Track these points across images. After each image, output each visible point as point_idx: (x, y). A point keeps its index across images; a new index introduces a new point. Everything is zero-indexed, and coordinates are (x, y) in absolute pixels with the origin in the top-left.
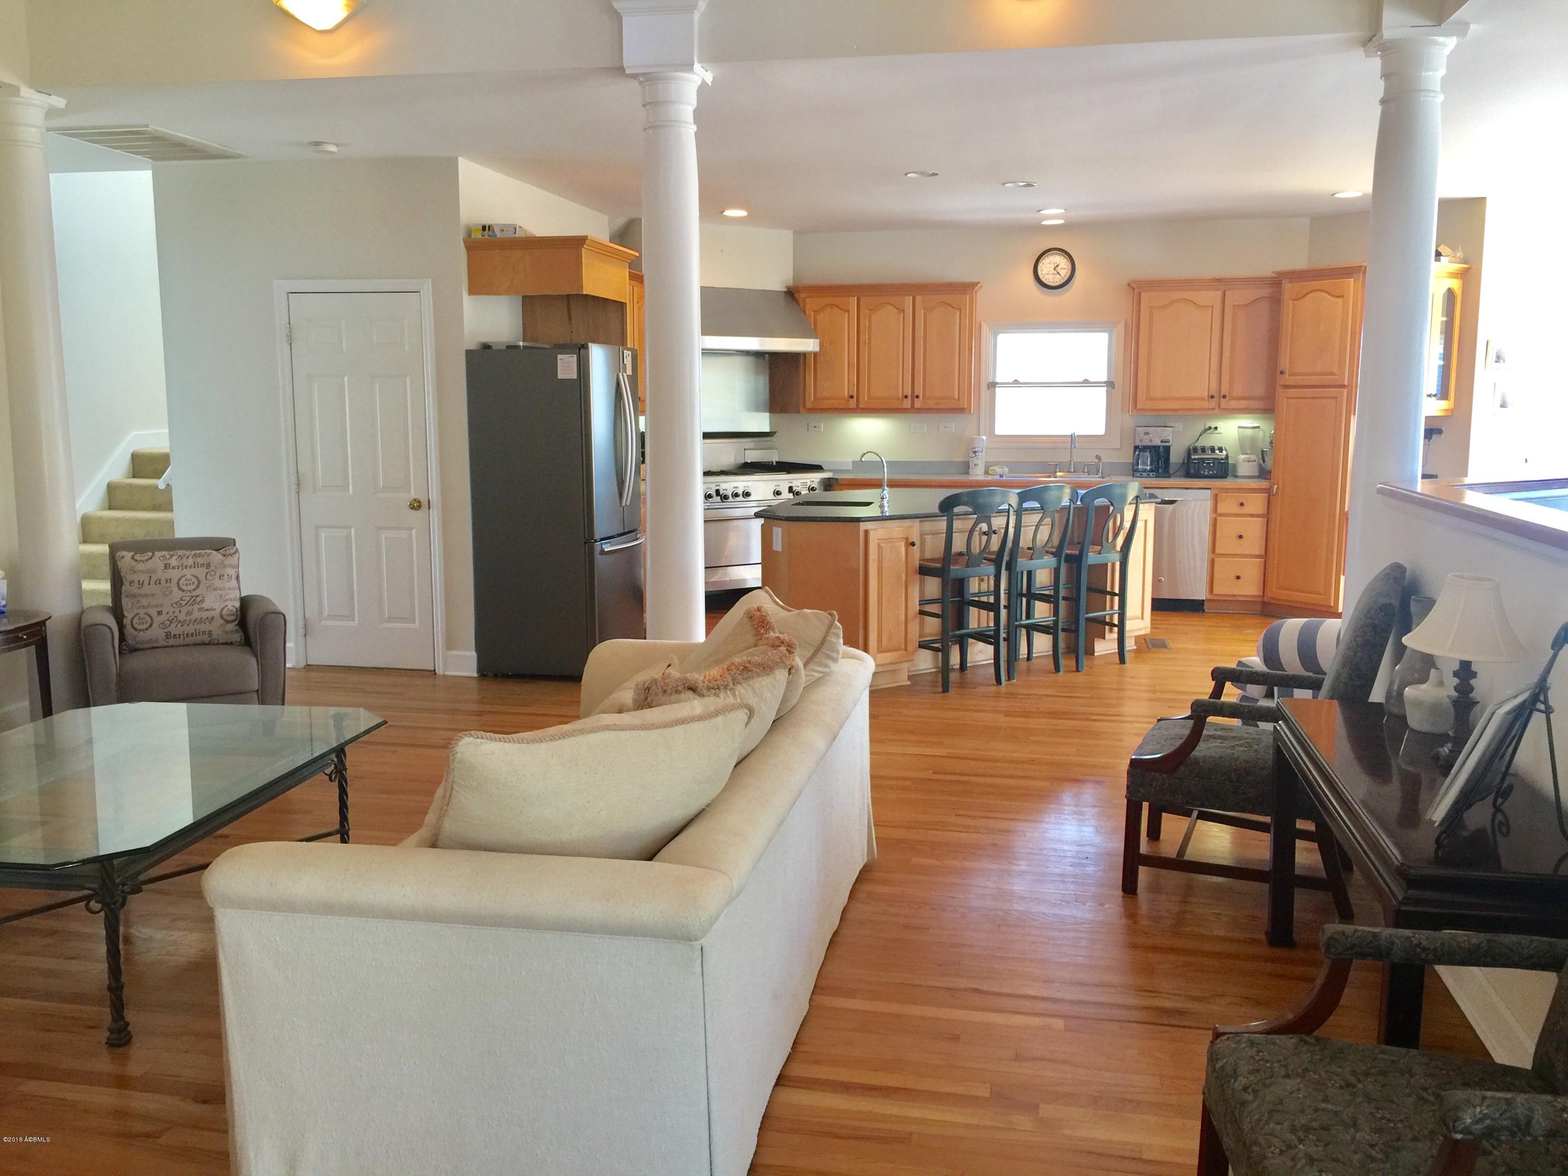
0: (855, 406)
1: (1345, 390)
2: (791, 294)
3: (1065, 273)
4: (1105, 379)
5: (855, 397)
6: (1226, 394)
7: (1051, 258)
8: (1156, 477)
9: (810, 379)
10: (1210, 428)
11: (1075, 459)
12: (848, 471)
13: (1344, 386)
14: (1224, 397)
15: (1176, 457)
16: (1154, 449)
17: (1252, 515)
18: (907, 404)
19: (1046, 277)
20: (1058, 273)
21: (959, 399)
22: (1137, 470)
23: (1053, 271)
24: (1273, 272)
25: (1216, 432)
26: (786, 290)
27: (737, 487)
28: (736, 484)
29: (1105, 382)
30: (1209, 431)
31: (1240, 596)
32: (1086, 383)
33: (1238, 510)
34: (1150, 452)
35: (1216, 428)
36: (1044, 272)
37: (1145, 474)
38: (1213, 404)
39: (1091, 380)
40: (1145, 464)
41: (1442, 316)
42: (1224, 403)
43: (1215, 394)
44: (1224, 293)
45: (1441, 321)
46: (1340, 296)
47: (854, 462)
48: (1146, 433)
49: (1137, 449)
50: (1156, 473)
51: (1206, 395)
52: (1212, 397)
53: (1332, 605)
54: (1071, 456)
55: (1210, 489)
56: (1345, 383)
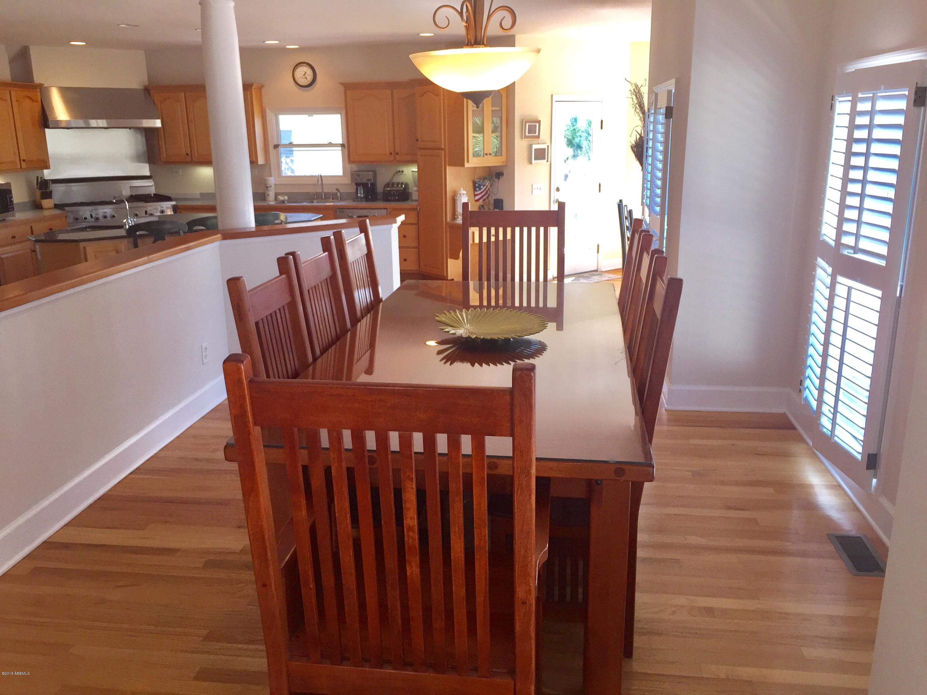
0: (190, 160)
1: (443, 152)
2: (147, 90)
3: (310, 78)
4: (341, 142)
5: (189, 154)
6: (399, 152)
7: (301, 68)
8: (366, 201)
9: (162, 143)
10: (399, 171)
11: (325, 191)
12: (198, 199)
13: (442, 149)
14: (397, 154)
15: (380, 188)
16: (365, 185)
17: (411, 224)
19: (300, 80)
20: (306, 78)
22: (357, 197)
23: (303, 76)
25: (403, 173)
26: (144, 88)
27: (106, 212)
28: (105, 210)
29: (341, 144)
30: (399, 173)
31: (408, 270)
32: (330, 145)
34: (363, 186)
35: (403, 172)
36: (298, 77)
37: (359, 200)
38: (392, 158)
39: (334, 143)
40: (361, 193)
41: (492, 107)
42: (398, 158)
43: (392, 152)
44: (392, 91)
45: (492, 110)
46: (437, 96)
47: (201, 194)
48: (359, 175)
49: (357, 185)
50: (366, 199)
51: (388, 153)
52: (391, 154)
53: (445, 275)
54: (322, 189)
55: (386, 209)
56: (443, 147)
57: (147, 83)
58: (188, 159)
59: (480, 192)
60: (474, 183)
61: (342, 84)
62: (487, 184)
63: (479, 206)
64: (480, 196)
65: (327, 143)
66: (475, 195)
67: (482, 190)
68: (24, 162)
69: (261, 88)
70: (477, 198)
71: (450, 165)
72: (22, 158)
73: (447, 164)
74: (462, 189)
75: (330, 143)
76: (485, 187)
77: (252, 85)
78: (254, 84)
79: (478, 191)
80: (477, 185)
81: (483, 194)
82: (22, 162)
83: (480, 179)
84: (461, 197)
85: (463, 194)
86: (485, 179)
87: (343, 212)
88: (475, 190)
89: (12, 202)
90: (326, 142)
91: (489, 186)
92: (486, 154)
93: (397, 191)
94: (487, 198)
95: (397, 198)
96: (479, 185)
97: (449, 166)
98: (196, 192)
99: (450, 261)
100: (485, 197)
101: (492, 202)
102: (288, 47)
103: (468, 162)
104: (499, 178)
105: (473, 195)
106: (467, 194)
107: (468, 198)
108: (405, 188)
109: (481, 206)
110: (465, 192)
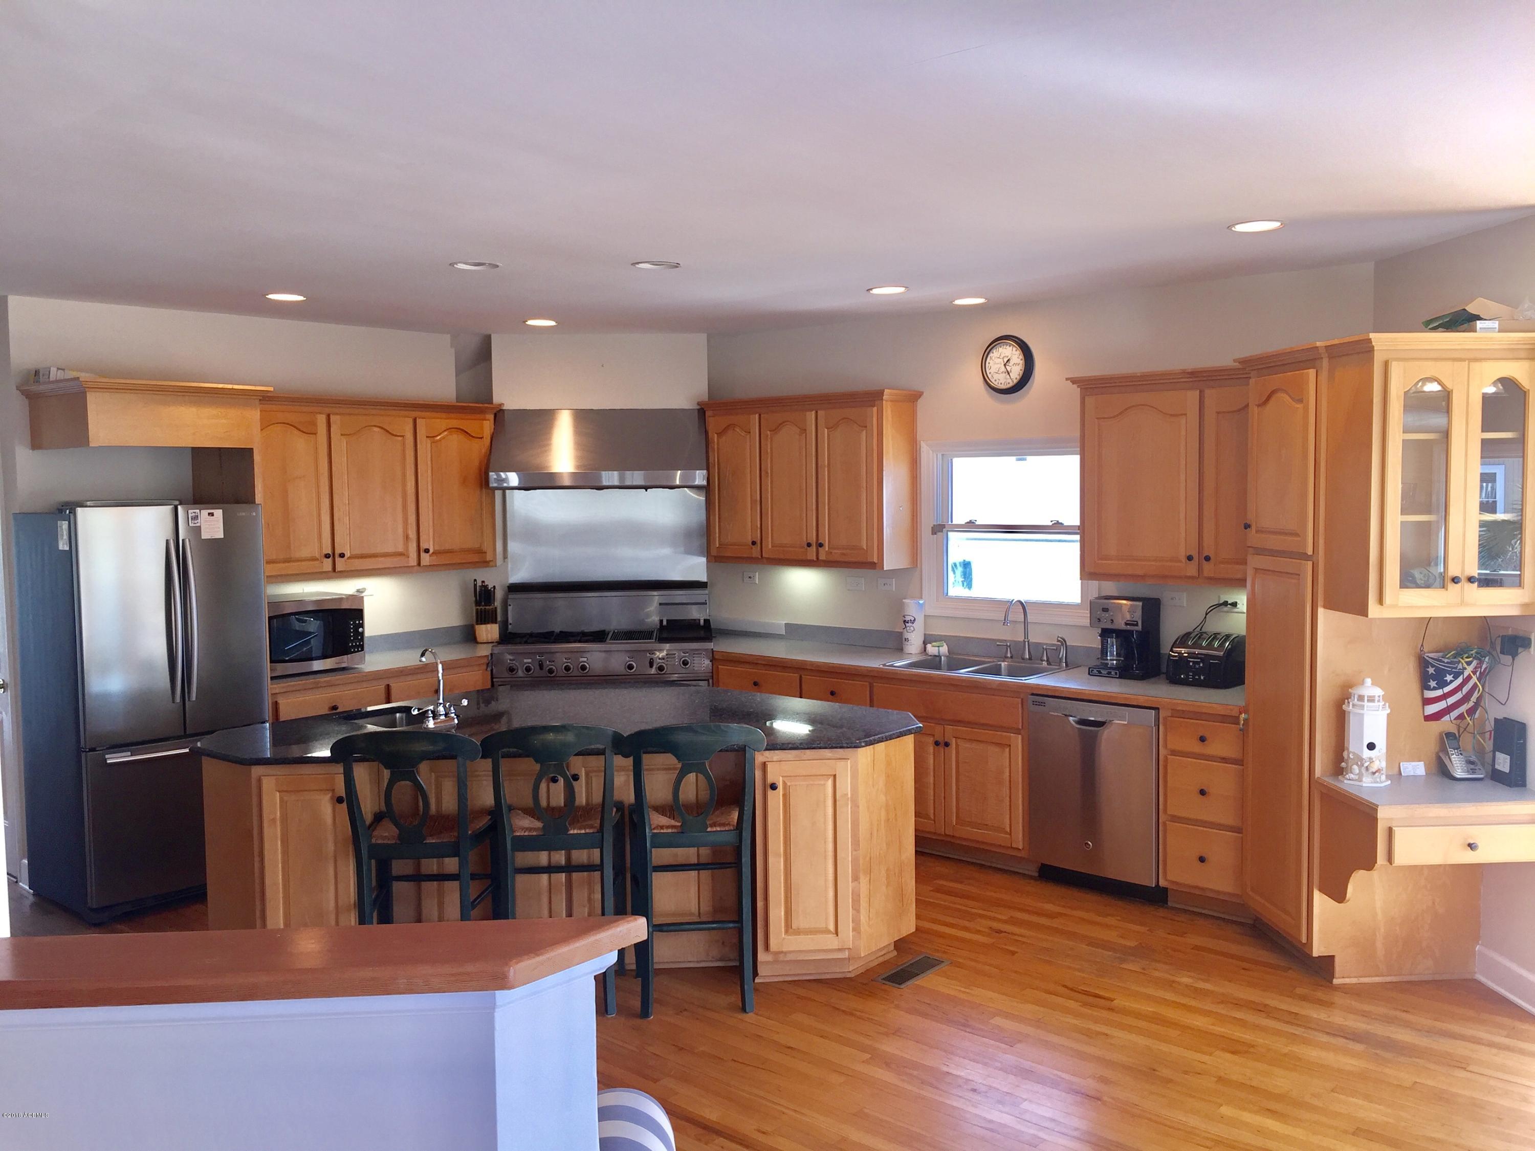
0: (759, 555)
1: (1309, 564)
2: (702, 412)
3: (1017, 371)
4: (1078, 525)
5: (759, 542)
6: (1209, 555)
7: (1001, 349)
8: (1120, 677)
10: (1225, 603)
11: (1033, 639)
12: (780, 637)
13: (1306, 557)
14: (1207, 559)
15: (1166, 644)
16: (1123, 636)
17: (1224, 760)
18: (811, 554)
19: (996, 376)
20: (1010, 372)
21: (867, 551)
22: (1101, 665)
23: (1003, 369)
24: (1235, 361)
25: (1236, 610)
26: (698, 407)
27: (569, 659)
29: (1078, 529)
30: (1223, 608)
32: (1057, 527)
33: (1197, 748)
34: (1116, 638)
35: (1234, 604)
36: (992, 371)
37: (1105, 672)
38: (1194, 569)
39: (1063, 523)
40: (1112, 657)
41: (1483, 431)
42: (1208, 568)
43: (1195, 554)
44: (1202, 393)
45: (1483, 440)
46: (1300, 401)
47: (787, 625)
48: (1105, 610)
49: (1106, 633)
50: (1124, 672)
51: (1182, 555)
52: (1190, 558)
53: (1304, 940)
54: (1026, 634)
55: (1156, 709)
56: (1310, 552)
57: (705, 398)
58: (755, 552)
59: (1439, 693)
60: (1423, 663)
61: (1074, 381)
62: (1469, 670)
63: (1441, 734)
64: (1442, 705)
65: (1051, 524)
66: (1427, 702)
67: (1447, 689)
68: (427, 555)
69: (914, 397)
70: (1432, 709)
71: (1328, 606)
72: (424, 546)
73: (1320, 602)
74: (1368, 681)
75: (1058, 523)
76: (1460, 680)
77: (881, 393)
78: (887, 391)
79: (1435, 689)
80: (1431, 670)
81: (1451, 700)
82: (423, 555)
83: (1444, 650)
84: (1362, 707)
85: (1371, 699)
86: (1461, 651)
87: (1042, 704)
88: (1425, 687)
89: (362, 634)
90: (1045, 520)
91: (1474, 679)
92: (1455, 580)
93: (1205, 658)
94: (1471, 712)
95: (1202, 678)
96: (1437, 670)
97: (1325, 607)
98: (778, 621)
99: (1319, 898)
100: (1463, 709)
101: (1490, 726)
102: (959, 302)
103: (1381, 601)
104: (1514, 655)
105: (1419, 702)
106: (1385, 698)
107: (1388, 711)
108: (1229, 652)
109: (1449, 735)
110: (1378, 692)
